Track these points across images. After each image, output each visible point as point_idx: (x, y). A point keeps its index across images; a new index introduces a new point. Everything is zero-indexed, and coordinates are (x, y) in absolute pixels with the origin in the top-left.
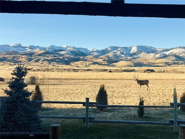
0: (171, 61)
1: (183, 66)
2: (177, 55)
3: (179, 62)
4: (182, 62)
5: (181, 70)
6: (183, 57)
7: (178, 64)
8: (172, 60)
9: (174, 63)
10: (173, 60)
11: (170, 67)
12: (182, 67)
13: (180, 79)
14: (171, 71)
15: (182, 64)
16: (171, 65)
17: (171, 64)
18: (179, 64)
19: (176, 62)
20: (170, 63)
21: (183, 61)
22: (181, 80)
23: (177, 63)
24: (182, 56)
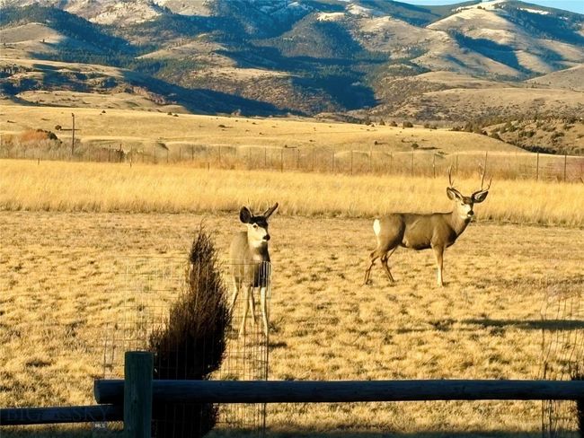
0: (29, 63)
1: (116, 106)
2: (74, 16)
3: (88, 69)
4: (112, 72)
5: (101, 132)
6: (116, 34)
7: (80, 84)
8: (34, 56)
9: (52, 80)
10: (45, 50)
11: (19, 108)
12: (109, 113)
13: (106, 206)
14: (25, 138)
15: (110, 84)
16: (28, 96)
17: (28, 85)
18: (88, 89)
19: (63, 67)
20: (17, 76)
21: (116, 64)
22: (115, 210)
23: (74, 78)
24: (114, 26)
